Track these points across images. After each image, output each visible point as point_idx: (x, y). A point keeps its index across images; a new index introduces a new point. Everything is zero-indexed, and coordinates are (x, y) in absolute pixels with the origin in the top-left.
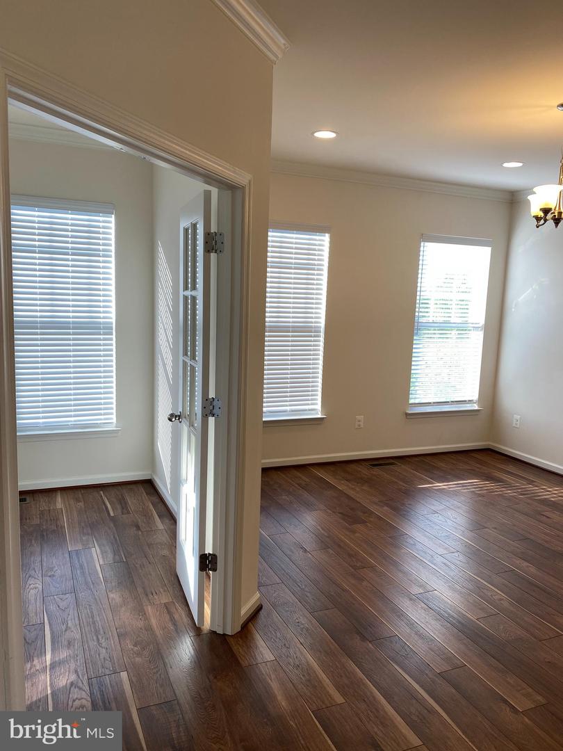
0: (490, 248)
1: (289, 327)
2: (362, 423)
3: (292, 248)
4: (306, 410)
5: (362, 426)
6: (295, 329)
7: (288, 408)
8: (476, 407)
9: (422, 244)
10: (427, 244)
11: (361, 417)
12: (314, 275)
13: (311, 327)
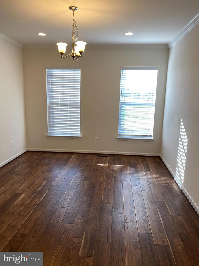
0: (157, 70)
1: (68, 104)
2: (97, 140)
3: (67, 75)
4: (75, 134)
5: (98, 141)
6: (70, 105)
7: (69, 132)
8: (152, 138)
9: (122, 71)
10: (124, 71)
11: (97, 138)
12: (76, 85)
13: (76, 104)
